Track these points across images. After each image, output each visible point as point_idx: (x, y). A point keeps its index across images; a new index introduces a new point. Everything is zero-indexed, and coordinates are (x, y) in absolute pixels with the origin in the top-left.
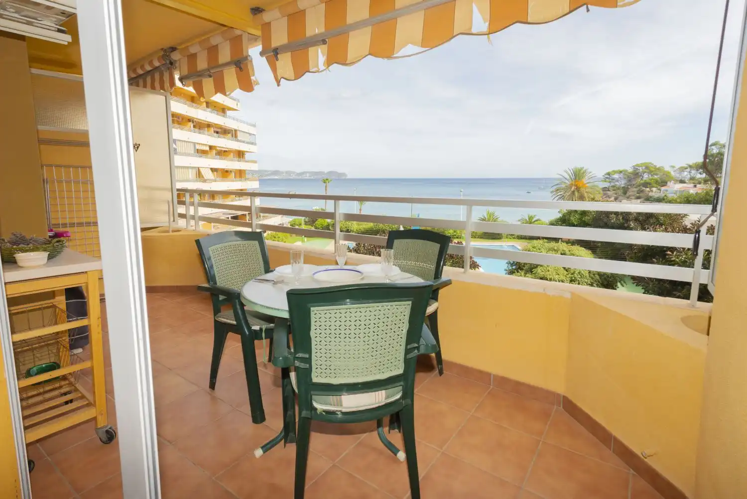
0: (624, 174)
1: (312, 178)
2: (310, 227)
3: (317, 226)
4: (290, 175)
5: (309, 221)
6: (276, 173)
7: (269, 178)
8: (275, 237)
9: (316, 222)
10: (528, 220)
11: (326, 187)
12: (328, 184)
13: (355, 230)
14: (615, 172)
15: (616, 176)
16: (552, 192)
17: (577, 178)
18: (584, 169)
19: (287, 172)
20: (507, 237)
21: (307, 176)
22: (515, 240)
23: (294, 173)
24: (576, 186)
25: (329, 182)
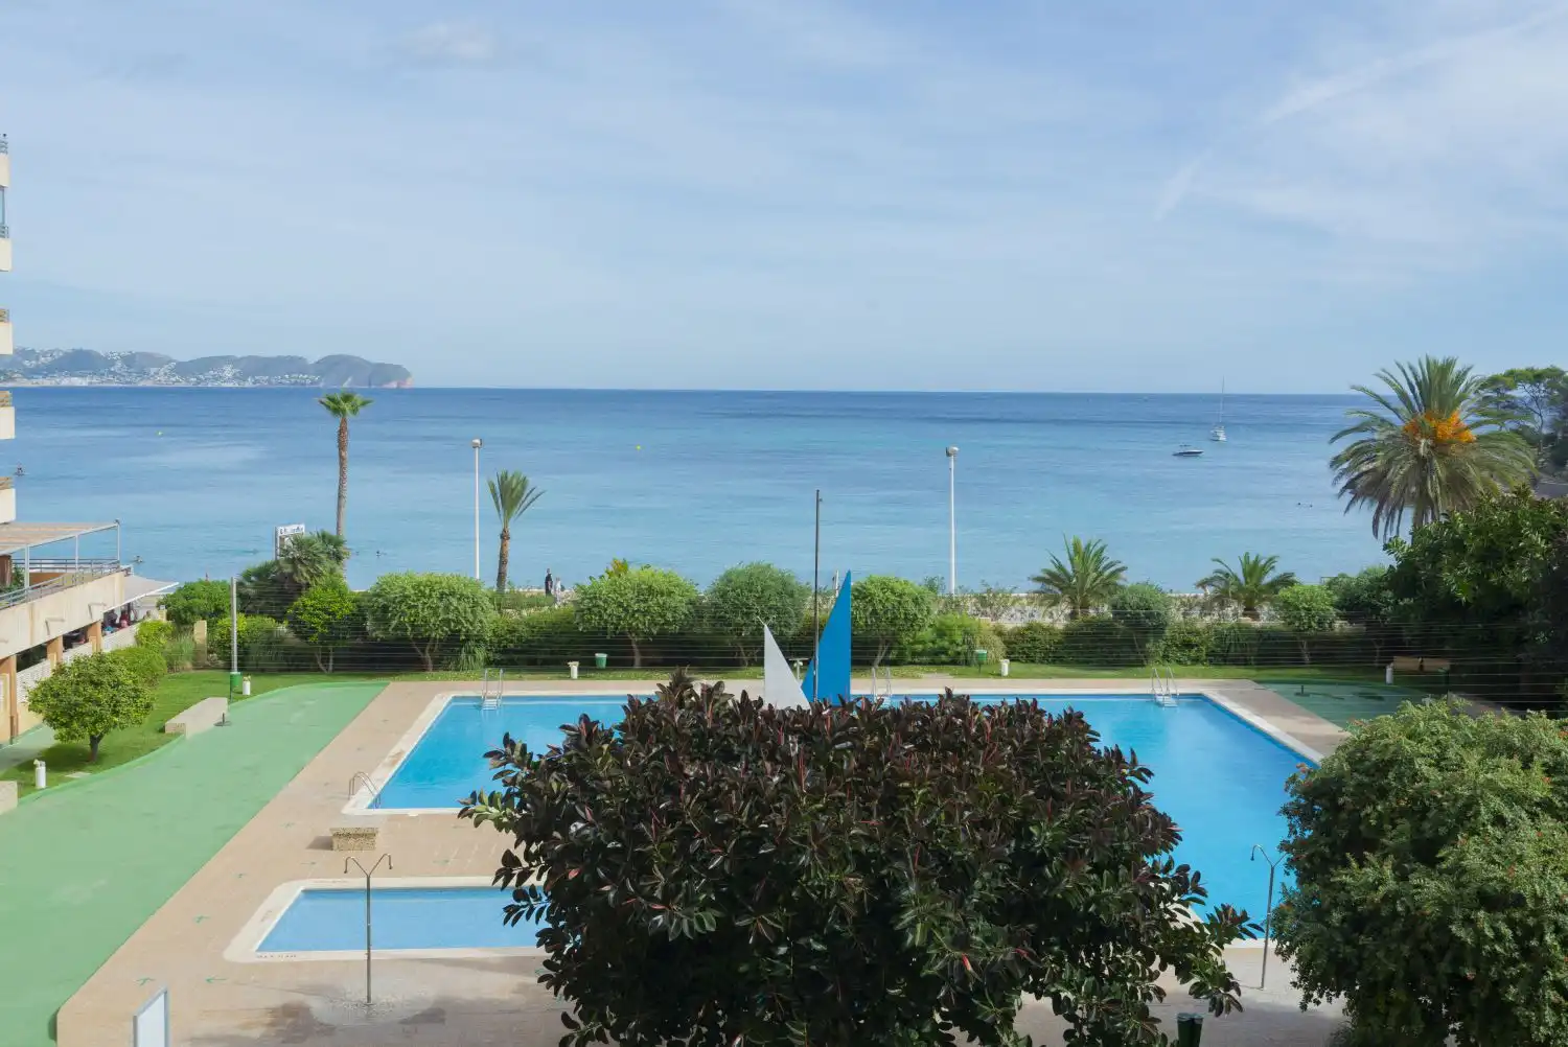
0: (1549, 386)
1: (249, 384)
2: (269, 622)
3: (305, 617)
4: (142, 373)
5: (260, 597)
6: (79, 361)
7: (47, 382)
8: (97, 684)
9: (298, 603)
10: (1241, 577)
11: (341, 431)
12: (350, 416)
13: (488, 635)
14: (1515, 377)
15: (1520, 393)
16: (1336, 461)
17: (1435, 405)
18: (1457, 368)
19: (129, 360)
20: (1166, 657)
21: (228, 378)
22: (1199, 667)
23: (159, 361)
24: (1433, 435)
25: (354, 411)
